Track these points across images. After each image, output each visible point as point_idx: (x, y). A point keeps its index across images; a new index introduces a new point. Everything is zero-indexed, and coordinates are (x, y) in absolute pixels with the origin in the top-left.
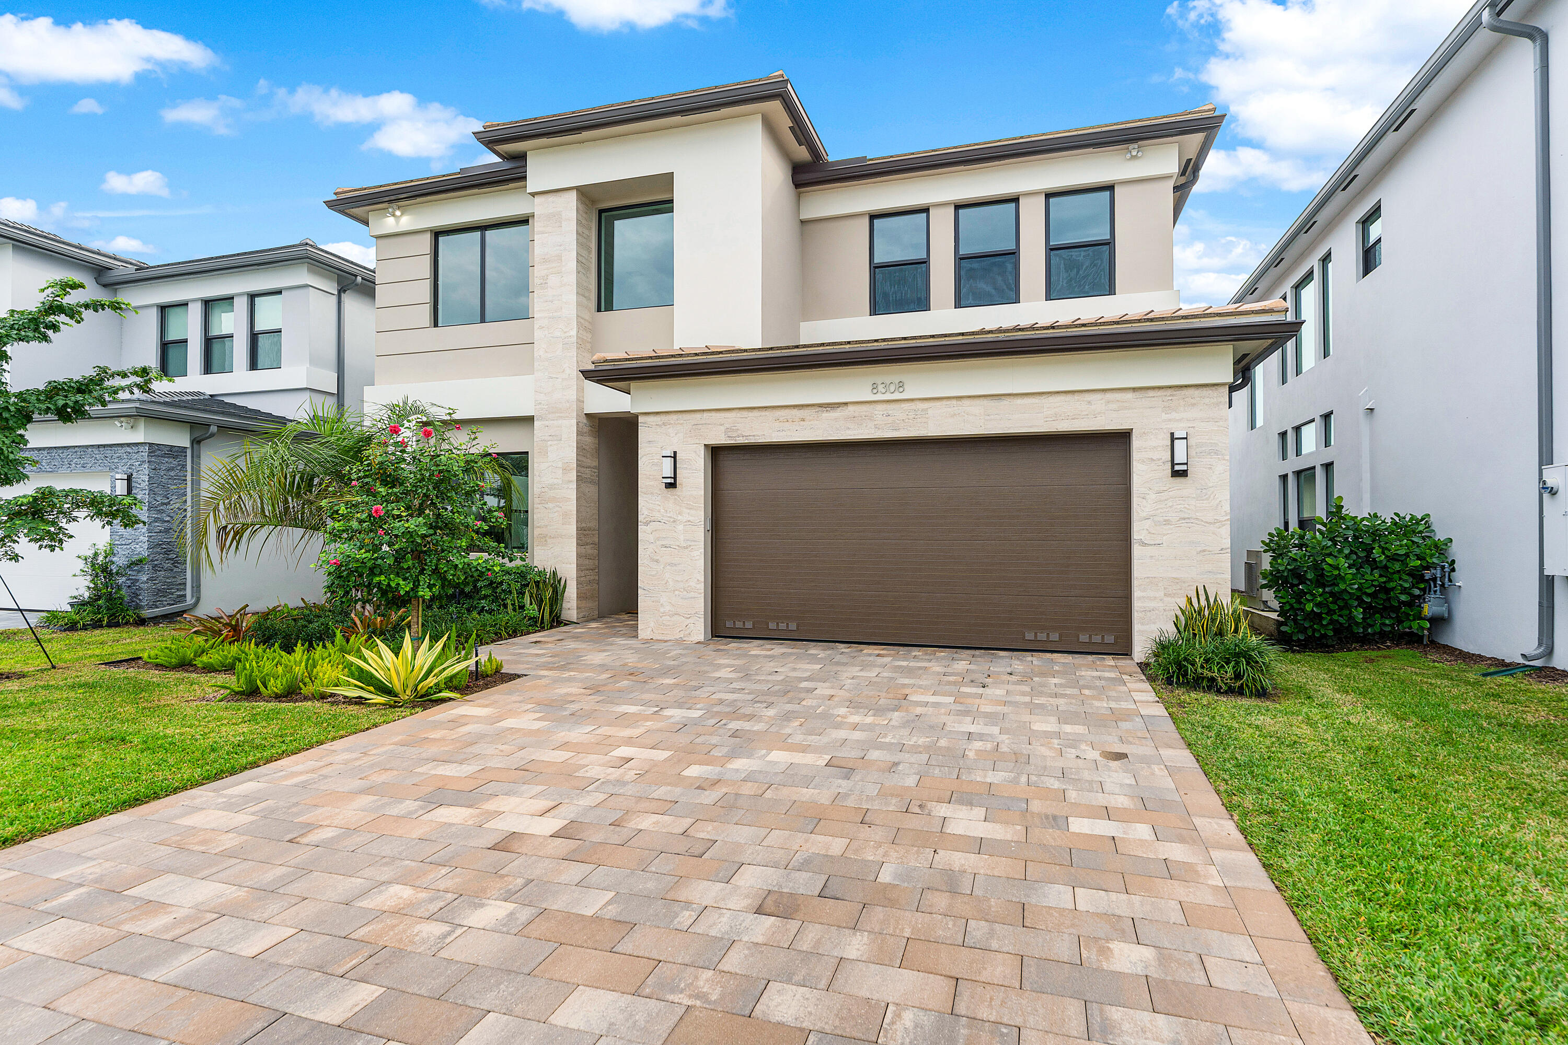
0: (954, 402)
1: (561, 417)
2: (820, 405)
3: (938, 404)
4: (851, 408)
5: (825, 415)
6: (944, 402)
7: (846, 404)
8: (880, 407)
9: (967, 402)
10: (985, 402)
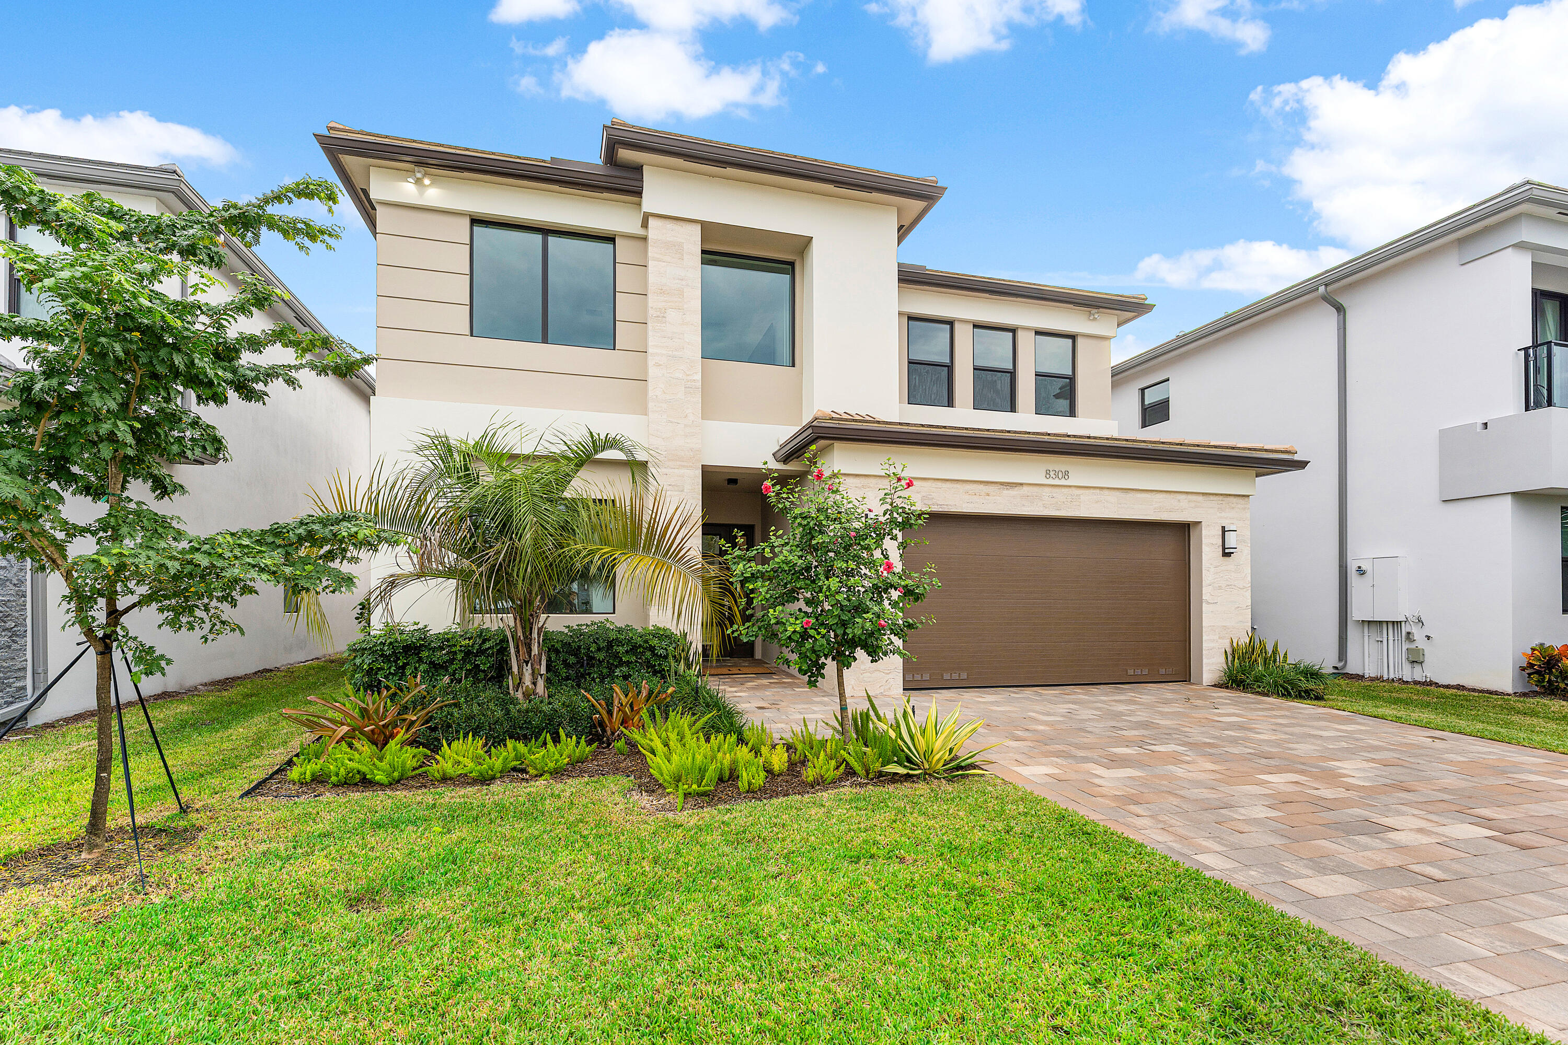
0: (1098, 491)
1: (683, 466)
2: (1002, 484)
3: (1087, 491)
4: (1025, 488)
5: (1005, 492)
6: (1092, 491)
7: (1021, 484)
8: (1047, 489)
9: (1106, 492)
10: (1117, 493)
